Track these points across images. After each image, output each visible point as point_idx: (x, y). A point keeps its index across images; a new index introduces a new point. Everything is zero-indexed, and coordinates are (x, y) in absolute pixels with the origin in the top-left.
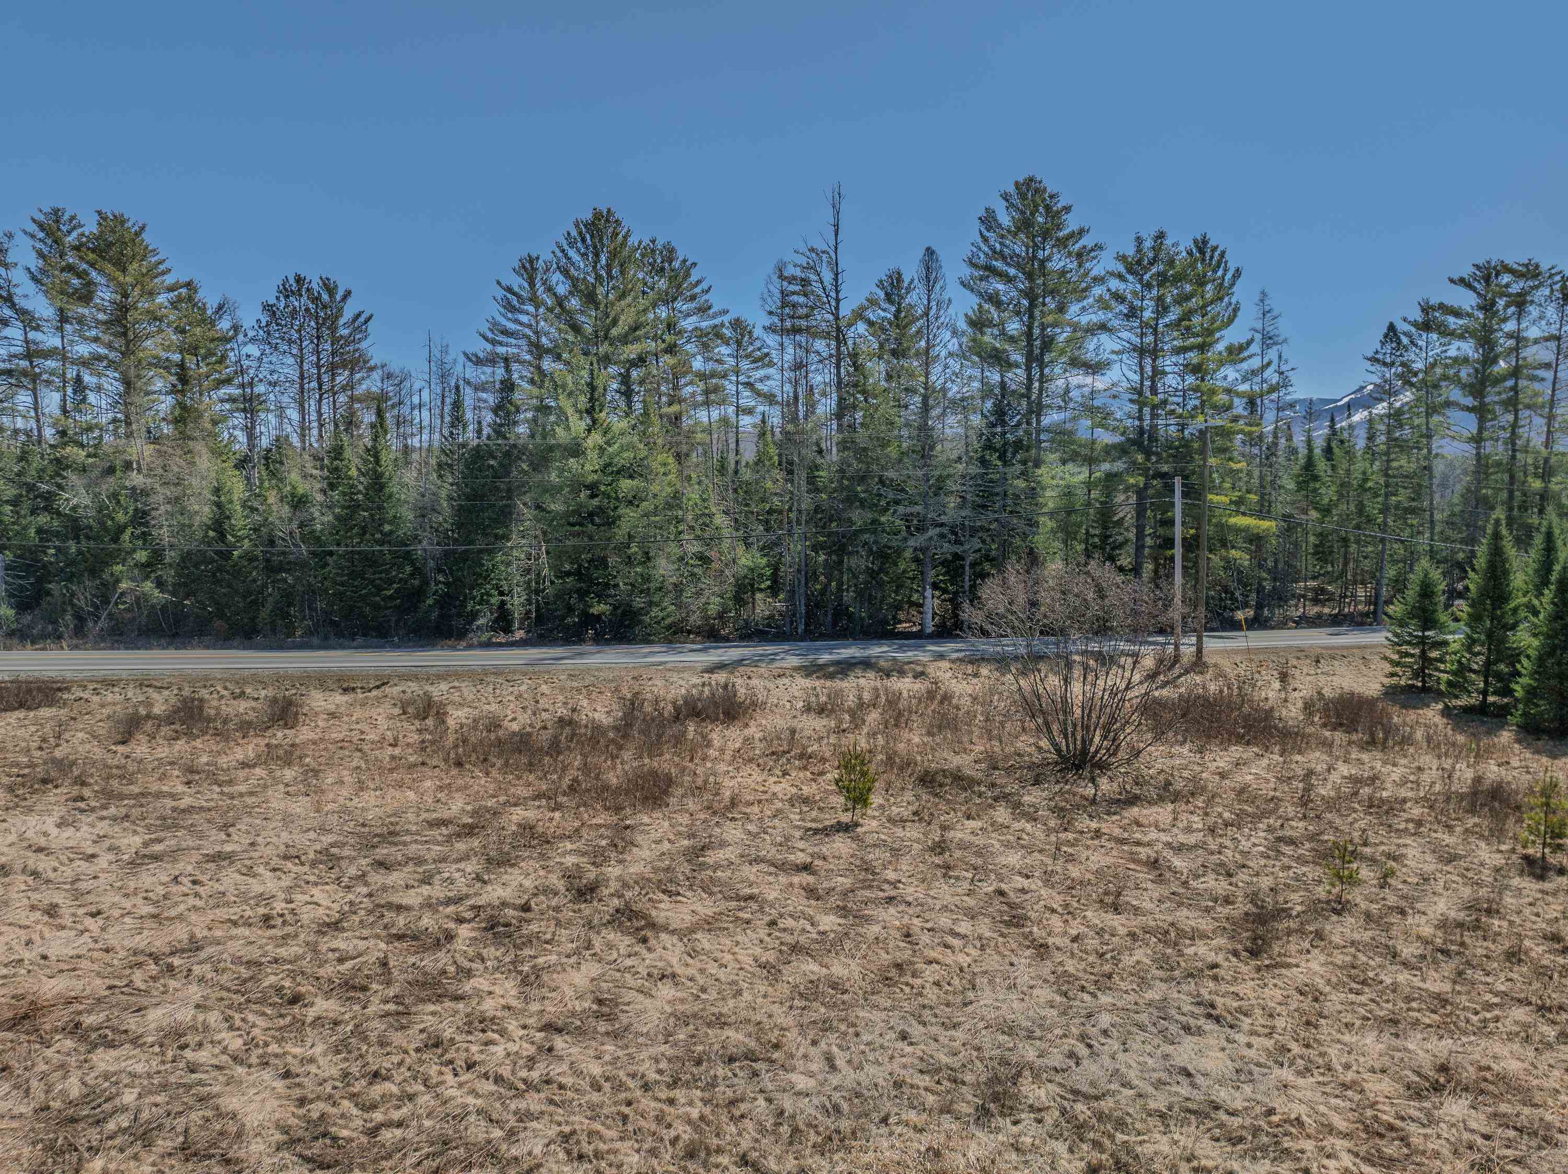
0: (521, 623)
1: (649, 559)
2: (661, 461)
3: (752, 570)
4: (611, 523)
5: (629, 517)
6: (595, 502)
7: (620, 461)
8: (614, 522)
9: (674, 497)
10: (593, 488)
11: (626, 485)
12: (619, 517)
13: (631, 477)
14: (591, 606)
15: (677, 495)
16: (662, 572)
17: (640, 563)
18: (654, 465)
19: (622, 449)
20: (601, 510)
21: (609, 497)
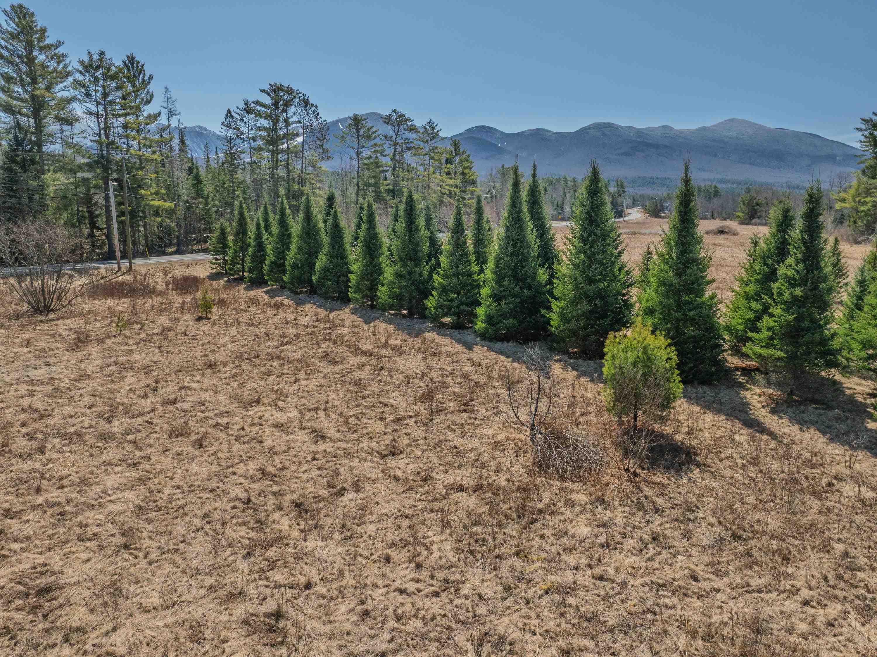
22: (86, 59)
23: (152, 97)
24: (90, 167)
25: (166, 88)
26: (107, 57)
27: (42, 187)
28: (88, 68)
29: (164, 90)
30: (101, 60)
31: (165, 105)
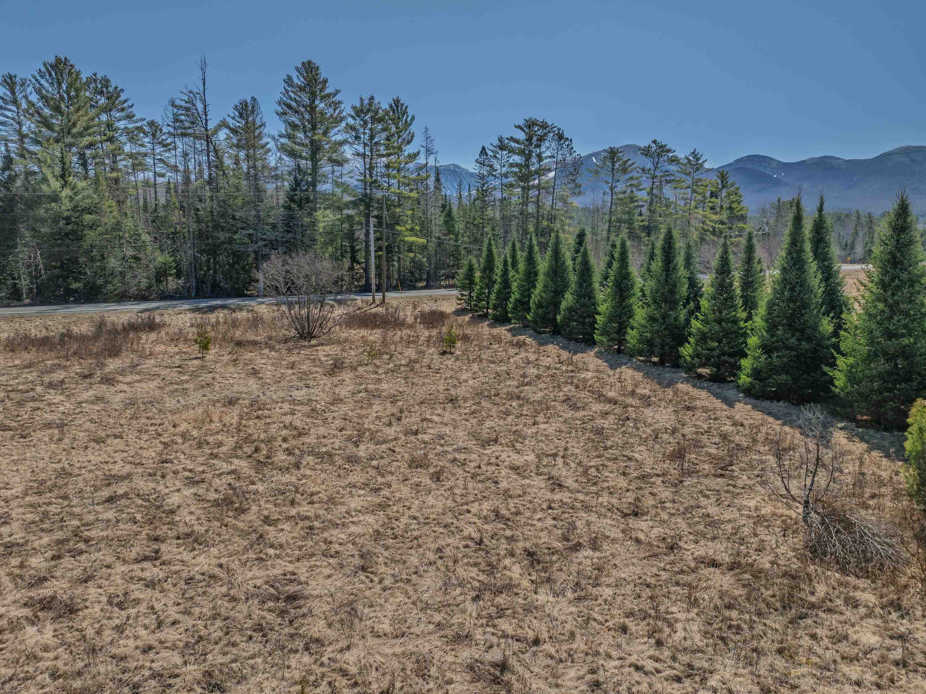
0: (28, 294)
1: (104, 258)
2: (108, 204)
3: (165, 264)
4: (80, 238)
5: (91, 236)
6: (70, 227)
7: (83, 204)
8: (81, 239)
9: (117, 225)
10: (68, 220)
11: (87, 218)
12: (85, 236)
13: (90, 213)
14: (71, 284)
15: (118, 223)
16: (112, 265)
17: (99, 261)
18: (104, 207)
19: (84, 198)
20: (73, 232)
21: (78, 224)
22: (358, 105)
23: (413, 137)
24: (355, 204)
25: (426, 128)
26: (376, 101)
27: (314, 224)
28: (359, 112)
29: (424, 130)
30: (370, 105)
31: (424, 145)
